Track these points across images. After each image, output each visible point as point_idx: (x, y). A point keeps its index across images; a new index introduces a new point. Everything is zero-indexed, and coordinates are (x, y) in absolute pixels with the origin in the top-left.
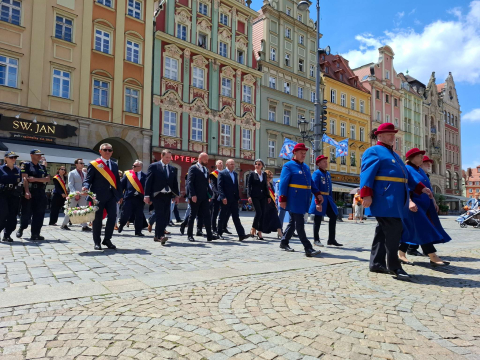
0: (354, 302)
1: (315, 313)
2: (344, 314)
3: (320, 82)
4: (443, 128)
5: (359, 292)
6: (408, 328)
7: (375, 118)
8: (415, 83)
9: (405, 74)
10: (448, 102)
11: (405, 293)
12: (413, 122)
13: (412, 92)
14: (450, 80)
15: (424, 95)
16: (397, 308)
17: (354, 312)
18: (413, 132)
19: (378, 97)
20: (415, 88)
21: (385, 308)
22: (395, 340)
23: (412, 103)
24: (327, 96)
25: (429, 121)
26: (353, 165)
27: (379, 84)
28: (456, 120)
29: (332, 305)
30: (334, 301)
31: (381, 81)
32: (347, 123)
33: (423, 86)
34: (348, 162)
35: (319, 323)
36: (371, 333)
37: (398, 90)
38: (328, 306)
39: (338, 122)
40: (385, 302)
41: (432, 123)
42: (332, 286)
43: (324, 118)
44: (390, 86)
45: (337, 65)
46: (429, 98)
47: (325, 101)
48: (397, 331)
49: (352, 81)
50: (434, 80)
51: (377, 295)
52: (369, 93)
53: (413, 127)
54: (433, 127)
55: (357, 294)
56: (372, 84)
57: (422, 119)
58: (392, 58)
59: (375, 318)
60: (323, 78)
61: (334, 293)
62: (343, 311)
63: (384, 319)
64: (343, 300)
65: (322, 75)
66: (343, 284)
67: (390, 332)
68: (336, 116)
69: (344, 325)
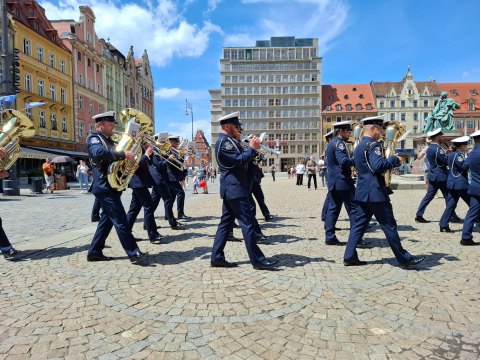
0: (53, 294)
1: (8, 322)
2: (42, 312)
3: (9, 25)
4: (140, 101)
5: (59, 281)
6: (103, 307)
7: (77, 80)
8: (115, 52)
9: (107, 41)
10: (145, 77)
11: (103, 271)
12: (114, 91)
13: (112, 61)
14: (145, 57)
15: (124, 66)
16: (95, 290)
17: (53, 305)
18: (115, 100)
19: (79, 59)
20: (115, 57)
21: (84, 292)
22: (90, 323)
23: (114, 72)
24: (19, 45)
25: (129, 92)
26: (55, 128)
27: (81, 46)
28: (151, 94)
29: (29, 306)
30: (32, 300)
31: (83, 43)
32: (46, 81)
33: (123, 57)
34: (49, 125)
35: (14, 332)
36: (69, 323)
37: (100, 56)
38: (24, 309)
39: (34, 78)
40: (84, 287)
41: (131, 94)
42: (29, 283)
43: (15, 71)
44: (92, 50)
45: (31, 11)
46: (128, 69)
47: (16, 51)
48: (94, 313)
49: (50, 35)
50: (132, 54)
51: (77, 280)
52: (70, 52)
53: (114, 95)
54: (132, 98)
55: (56, 285)
56: (73, 43)
57: (122, 89)
58: (93, 21)
59: (74, 306)
60: (13, 22)
61: (32, 291)
62: (41, 308)
63: (81, 304)
64: (42, 295)
65: (10, 17)
66: (42, 276)
67: (87, 318)
68: (32, 71)
69: (42, 324)
